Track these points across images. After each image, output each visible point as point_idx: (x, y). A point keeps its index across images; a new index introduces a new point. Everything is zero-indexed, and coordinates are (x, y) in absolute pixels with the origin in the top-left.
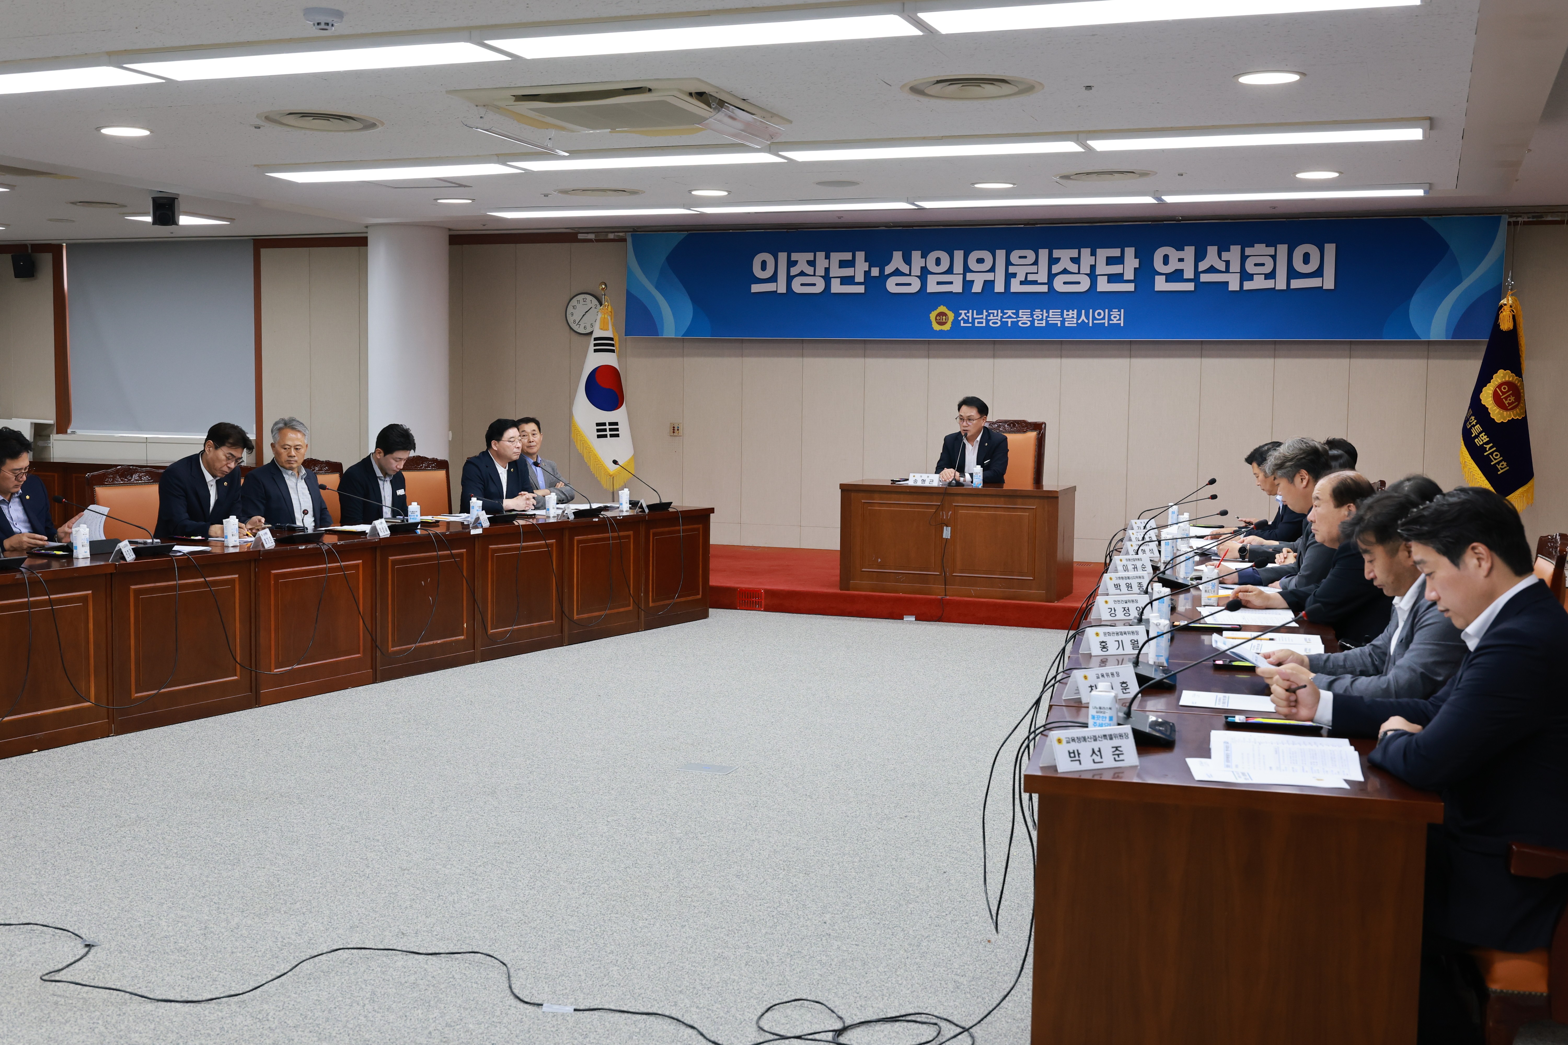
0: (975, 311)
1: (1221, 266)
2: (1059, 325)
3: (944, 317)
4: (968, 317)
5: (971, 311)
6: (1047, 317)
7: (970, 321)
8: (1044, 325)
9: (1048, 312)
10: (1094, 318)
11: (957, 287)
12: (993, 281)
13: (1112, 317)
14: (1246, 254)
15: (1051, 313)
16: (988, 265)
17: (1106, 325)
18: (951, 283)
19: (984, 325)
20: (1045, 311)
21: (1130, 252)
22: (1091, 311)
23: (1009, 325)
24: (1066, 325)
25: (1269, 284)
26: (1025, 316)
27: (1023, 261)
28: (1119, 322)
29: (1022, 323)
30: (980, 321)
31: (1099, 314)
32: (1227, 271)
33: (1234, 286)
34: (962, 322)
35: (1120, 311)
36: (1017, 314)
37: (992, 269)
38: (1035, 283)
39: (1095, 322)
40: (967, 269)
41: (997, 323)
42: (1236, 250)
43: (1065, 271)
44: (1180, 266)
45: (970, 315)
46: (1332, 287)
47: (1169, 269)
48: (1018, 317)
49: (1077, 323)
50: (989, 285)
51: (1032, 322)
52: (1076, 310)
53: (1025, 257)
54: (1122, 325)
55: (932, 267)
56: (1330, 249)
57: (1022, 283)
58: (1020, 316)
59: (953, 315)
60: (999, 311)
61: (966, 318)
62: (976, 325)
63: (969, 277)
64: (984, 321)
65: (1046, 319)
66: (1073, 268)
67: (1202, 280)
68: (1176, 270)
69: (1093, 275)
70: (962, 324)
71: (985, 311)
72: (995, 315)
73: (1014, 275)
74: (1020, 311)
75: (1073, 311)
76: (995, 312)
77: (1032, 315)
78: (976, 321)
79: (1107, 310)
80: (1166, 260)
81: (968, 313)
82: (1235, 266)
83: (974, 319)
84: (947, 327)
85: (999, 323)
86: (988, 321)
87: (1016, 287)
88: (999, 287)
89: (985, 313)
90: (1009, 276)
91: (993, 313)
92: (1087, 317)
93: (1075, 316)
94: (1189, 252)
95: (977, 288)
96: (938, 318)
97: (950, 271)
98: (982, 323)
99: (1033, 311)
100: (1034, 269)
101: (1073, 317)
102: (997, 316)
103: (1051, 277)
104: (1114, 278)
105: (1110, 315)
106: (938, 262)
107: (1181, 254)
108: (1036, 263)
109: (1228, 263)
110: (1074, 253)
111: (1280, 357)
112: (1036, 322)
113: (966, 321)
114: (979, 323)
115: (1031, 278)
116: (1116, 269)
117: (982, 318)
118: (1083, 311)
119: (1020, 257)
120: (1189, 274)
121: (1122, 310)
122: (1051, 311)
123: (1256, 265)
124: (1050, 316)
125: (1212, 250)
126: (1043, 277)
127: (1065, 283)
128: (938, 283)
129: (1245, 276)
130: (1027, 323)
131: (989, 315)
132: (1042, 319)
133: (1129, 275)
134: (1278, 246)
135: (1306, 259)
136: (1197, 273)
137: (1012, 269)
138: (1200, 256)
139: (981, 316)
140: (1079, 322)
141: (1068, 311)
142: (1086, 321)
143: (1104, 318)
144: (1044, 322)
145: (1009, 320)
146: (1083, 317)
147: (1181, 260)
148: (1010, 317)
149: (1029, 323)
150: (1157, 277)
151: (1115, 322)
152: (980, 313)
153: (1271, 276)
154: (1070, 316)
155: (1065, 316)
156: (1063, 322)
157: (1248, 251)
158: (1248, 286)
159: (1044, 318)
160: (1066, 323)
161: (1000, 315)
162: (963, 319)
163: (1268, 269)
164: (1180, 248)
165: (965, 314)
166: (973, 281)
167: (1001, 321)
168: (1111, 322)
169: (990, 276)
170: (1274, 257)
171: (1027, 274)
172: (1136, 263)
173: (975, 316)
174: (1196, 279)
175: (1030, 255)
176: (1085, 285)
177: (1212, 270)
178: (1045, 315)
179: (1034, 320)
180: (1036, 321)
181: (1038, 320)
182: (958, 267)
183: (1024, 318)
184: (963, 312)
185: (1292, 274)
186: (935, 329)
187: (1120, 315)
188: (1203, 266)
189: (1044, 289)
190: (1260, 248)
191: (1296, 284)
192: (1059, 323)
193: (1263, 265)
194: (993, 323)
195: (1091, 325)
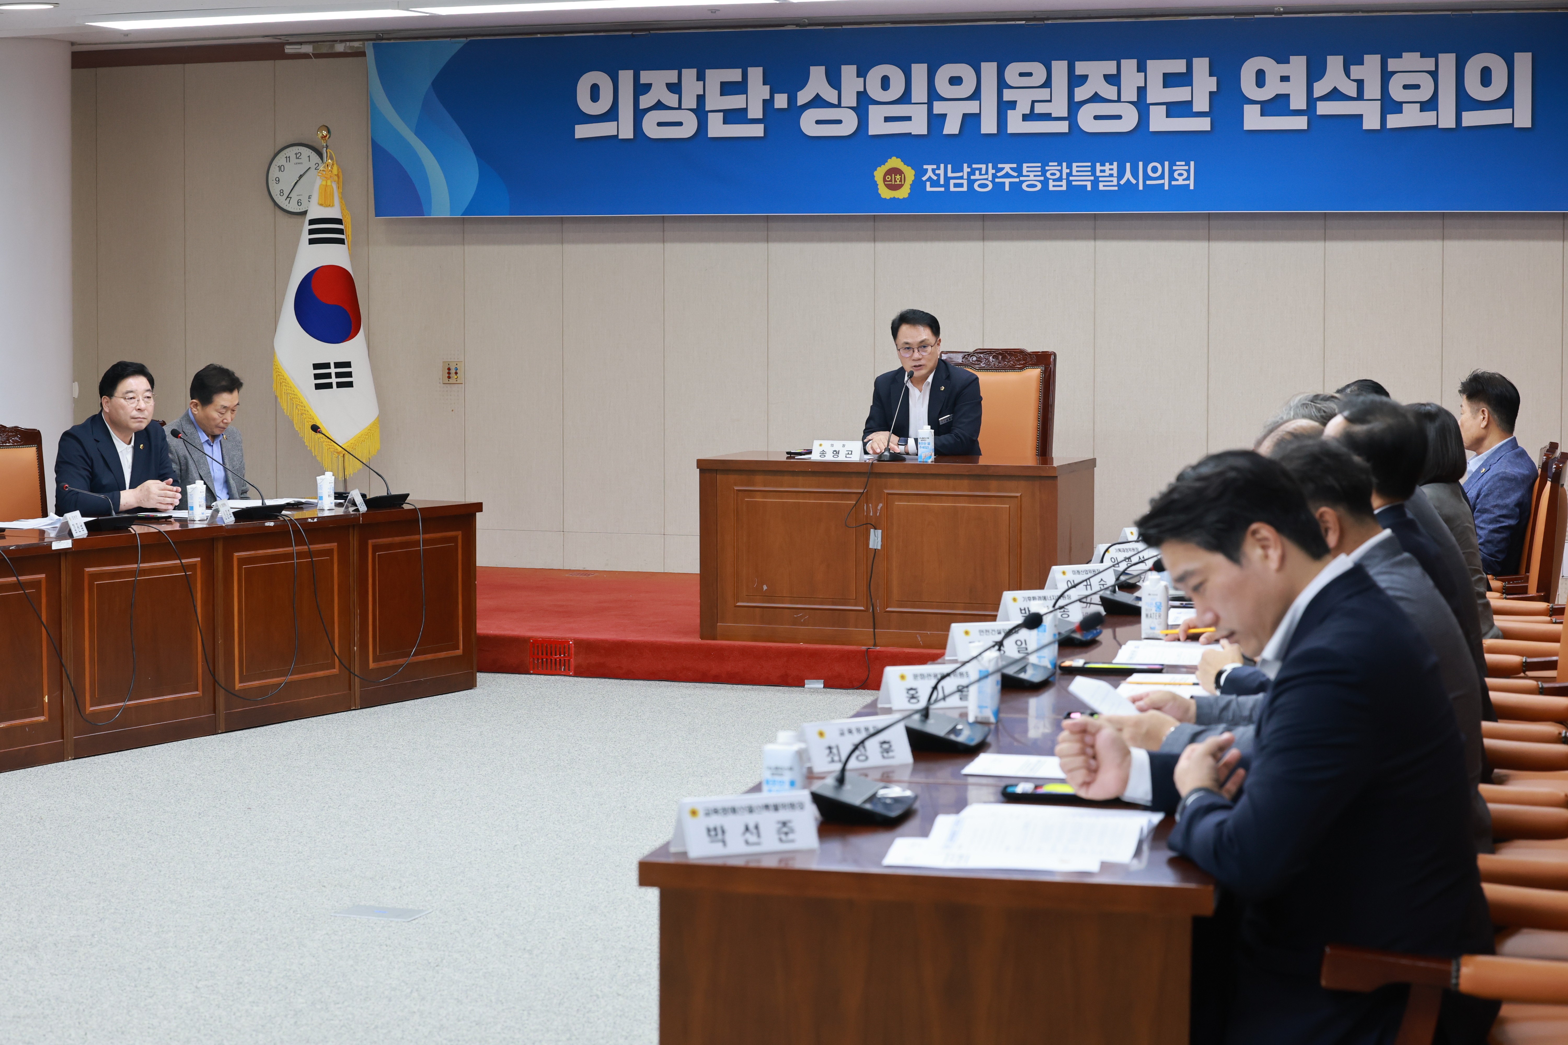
0: (949, 166)
1: (1350, 89)
2: (1089, 188)
3: (898, 177)
4: (938, 175)
5: (942, 166)
6: (1069, 174)
7: (942, 182)
8: (1064, 188)
9: (1069, 167)
10: (1146, 177)
11: (919, 126)
12: (978, 116)
13: (1176, 175)
14: (1390, 69)
15: (1075, 169)
16: (968, 88)
17: (1166, 188)
18: (909, 119)
19: (965, 189)
20: (1064, 164)
21: (1201, 65)
22: (1141, 164)
23: (1007, 189)
24: (1101, 188)
25: (1427, 119)
26: (1032, 174)
27: (1025, 82)
28: (1187, 182)
29: (1028, 186)
30: (958, 183)
31: (1155, 170)
32: (1360, 97)
33: (1371, 122)
34: (928, 184)
35: (1188, 164)
36: (1019, 170)
37: (976, 95)
38: (1047, 117)
39: (1148, 182)
40: (933, 95)
41: (986, 186)
42: (1372, 62)
43: (1096, 98)
44: (1284, 88)
45: (941, 172)
46: (1529, 125)
47: (1265, 94)
48: (1020, 174)
49: (1119, 185)
50: (971, 121)
51: (1045, 183)
52: (1115, 164)
53: (1030, 74)
54: (1192, 187)
55: (875, 91)
56: (1523, 61)
57: (1025, 118)
58: (1025, 173)
59: (913, 172)
60: (990, 165)
61: (935, 178)
62: (952, 189)
63: (939, 108)
64: (965, 182)
65: (1067, 179)
66: (1109, 92)
67: (1320, 112)
68: (1278, 96)
69: (1141, 104)
70: (929, 189)
71: (965, 165)
72: (983, 172)
73: (1013, 105)
74: (1025, 165)
75: (1111, 164)
76: (983, 167)
77: (1044, 172)
78: (952, 182)
79: (1167, 164)
80: (1260, 78)
81: (938, 168)
82: (1373, 90)
83: (947, 179)
84: (903, 193)
85: (990, 186)
86: (971, 183)
87: (1016, 124)
88: (989, 126)
89: (966, 169)
90: (1004, 107)
91: (980, 169)
92: (1135, 174)
93: (1115, 173)
94: (1298, 65)
95: (952, 127)
96: (888, 178)
97: (905, 98)
98: (961, 185)
99: (1045, 164)
100: (1044, 94)
101: (1111, 175)
102: (987, 173)
103: (1074, 107)
104: (1175, 109)
105: (1172, 172)
106: (885, 83)
107: (1284, 70)
108: (1047, 84)
109: (1360, 83)
110: (1110, 67)
111: (1450, 238)
112: (1051, 183)
113: (935, 183)
114: (956, 185)
115: (1039, 109)
116: (1179, 94)
117: (961, 178)
118: (1128, 165)
119: (1022, 75)
120: (1298, 102)
121: (1192, 163)
122: (1074, 165)
123: (1406, 87)
124: (1074, 173)
125: (1335, 63)
126: (1060, 108)
127: (1096, 118)
128: (887, 119)
129: (1389, 106)
130: (1035, 186)
131: (972, 172)
132: (1060, 179)
133: (1202, 104)
134: (1440, 55)
135: (1486, 77)
136: (1312, 101)
137: (1008, 95)
138: (1315, 73)
139: (960, 174)
140: (1122, 182)
141: (1103, 165)
142: (1134, 182)
143: (1162, 177)
144: (1064, 183)
145: (1007, 181)
146: (1128, 175)
147: (1285, 79)
148: (1008, 175)
149: (1039, 186)
150: (1247, 108)
151: (1181, 182)
152: (957, 169)
153: (1430, 105)
154: (1107, 174)
155: (1098, 174)
156: (1095, 182)
157: (1393, 64)
158: (1394, 121)
159: (1064, 176)
160: (1101, 184)
161: (991, 171)
162: (930, 179)
163: (1425, 94)
164: (1282, 59)
165: (933, 171)
166: (944, 116)
167: (993, 181)
168: (1173, 183)
169: (972, 107)
170: (1434, 74)
171: (1033, 102)
172: (1212, 84)
173: (950, 174)
174: (1310, 110)
175: (1038, 70)
176: (1129, 120)
177: (1335, 95)
178: (1065, 171)
179: (1047, 179)
180: (1051, 181)
181: (1054, 180)
182: (920, 92)
183: (1031, 175)
184: (930, 167)
185: (1464, 102)
186: (883, 196)
187: (1188, 171)
188: (1321, 88)
189: (1063, 127)
190: (1411, 60)
191: (1471, 119)
192: (1089, 184)
193: (1417, 87)
194: (980, 186)
195: (1141, 188)
